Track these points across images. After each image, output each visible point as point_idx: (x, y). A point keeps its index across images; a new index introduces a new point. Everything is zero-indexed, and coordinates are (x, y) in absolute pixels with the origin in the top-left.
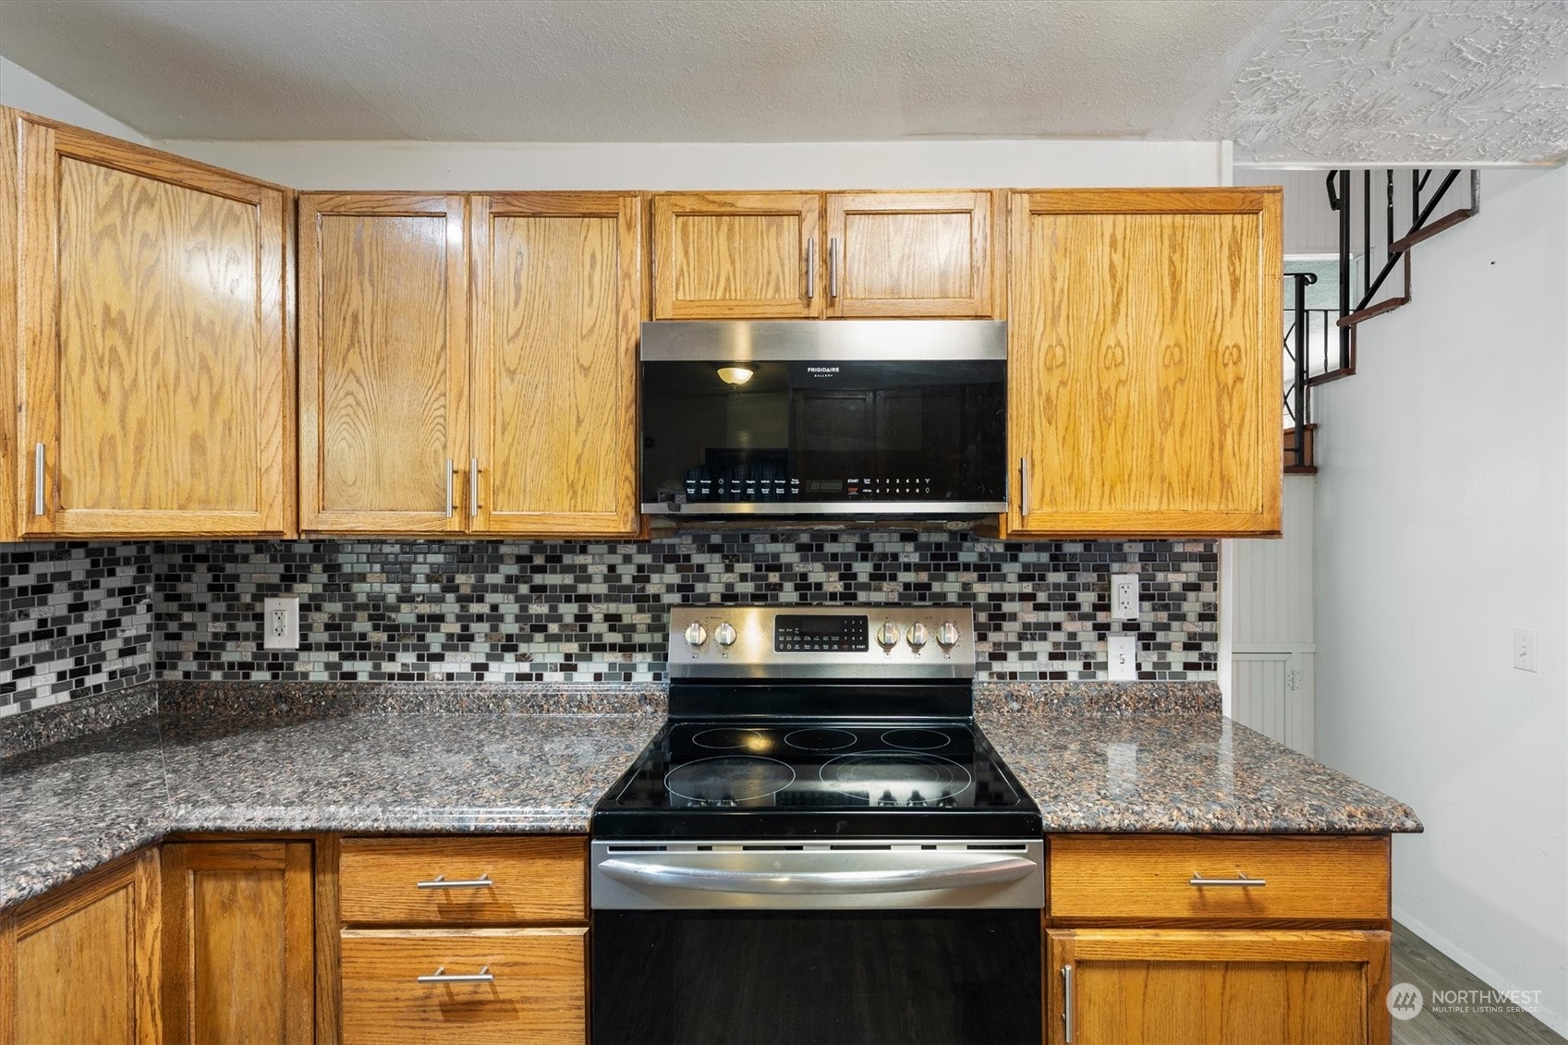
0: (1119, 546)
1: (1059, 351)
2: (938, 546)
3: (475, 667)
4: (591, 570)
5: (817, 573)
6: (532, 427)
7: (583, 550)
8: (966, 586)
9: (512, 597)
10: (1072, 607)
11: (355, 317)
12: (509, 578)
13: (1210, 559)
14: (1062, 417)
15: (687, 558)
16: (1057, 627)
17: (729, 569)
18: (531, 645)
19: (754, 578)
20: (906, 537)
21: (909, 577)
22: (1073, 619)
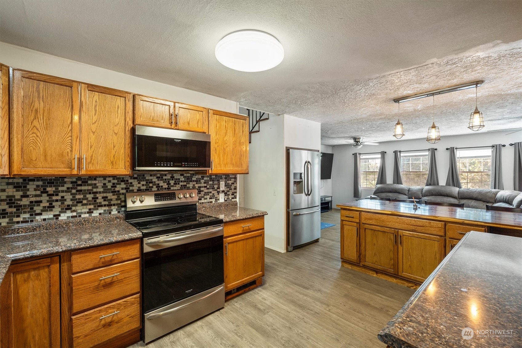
0: (221, 176)
1: (217, 140)
2: (188, 176)
3: (54, 216)
4: (97, 185)
5: (161, 183)
6: (100, 147)
7: (95, 179)
8: (194, 185)
9: (69, 194)
10: (213, 188)
11: (36, 111)
12: (68, 188)
13: (235, 178)
14: (218, 152)
15: (127, 181)
16: (211, 192)
17: (139, 183)
18: (77, 207)
19: (146, 185)
20: (182, 175)
21: (182, 184)
22: (213, 191)
